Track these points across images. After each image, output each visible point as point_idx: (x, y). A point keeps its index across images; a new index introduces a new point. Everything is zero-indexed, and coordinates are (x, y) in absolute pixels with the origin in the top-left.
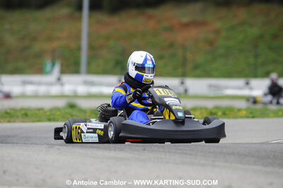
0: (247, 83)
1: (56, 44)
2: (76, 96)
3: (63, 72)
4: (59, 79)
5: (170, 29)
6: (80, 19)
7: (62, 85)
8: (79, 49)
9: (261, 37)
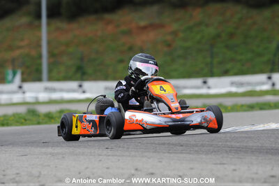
0: (205, 82)
1: (17, 53)
2: (38, 103)
3: (24, 80)
4: (20, 87)
5: (129, 33)
6: (39, 26)
7: (24, 93)
8: (40, 57)
9: (219, 36)
